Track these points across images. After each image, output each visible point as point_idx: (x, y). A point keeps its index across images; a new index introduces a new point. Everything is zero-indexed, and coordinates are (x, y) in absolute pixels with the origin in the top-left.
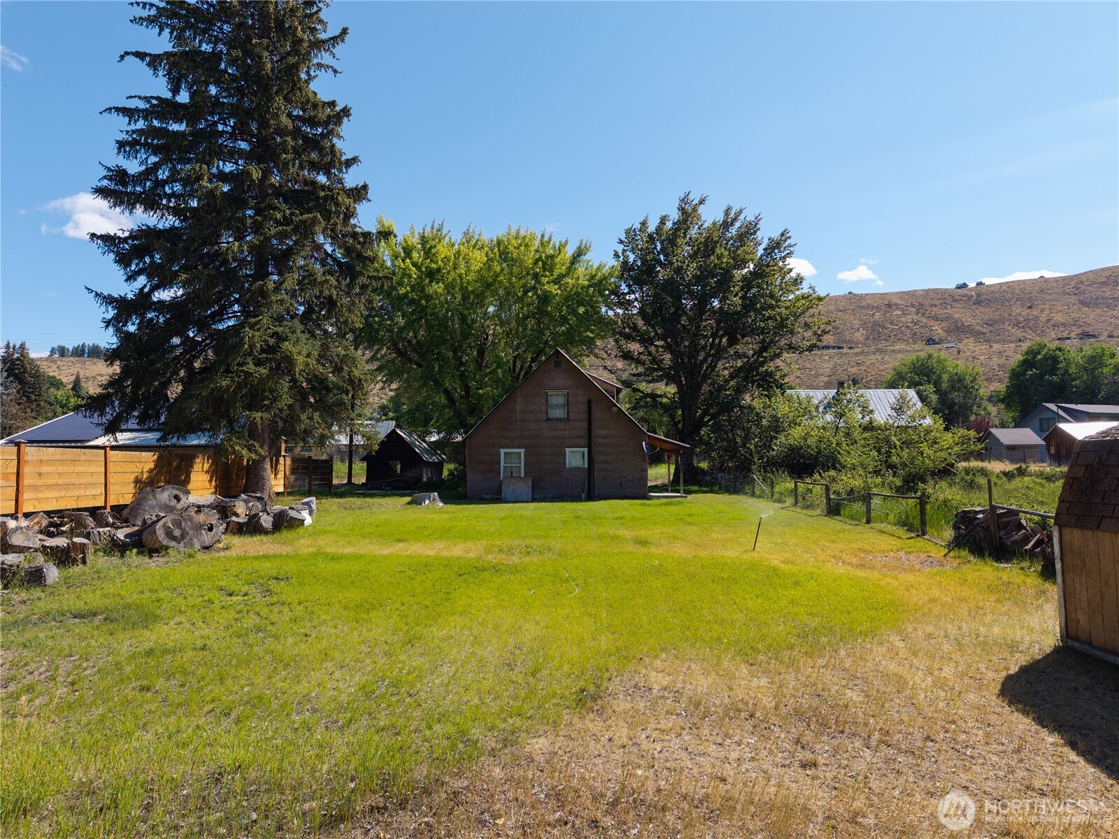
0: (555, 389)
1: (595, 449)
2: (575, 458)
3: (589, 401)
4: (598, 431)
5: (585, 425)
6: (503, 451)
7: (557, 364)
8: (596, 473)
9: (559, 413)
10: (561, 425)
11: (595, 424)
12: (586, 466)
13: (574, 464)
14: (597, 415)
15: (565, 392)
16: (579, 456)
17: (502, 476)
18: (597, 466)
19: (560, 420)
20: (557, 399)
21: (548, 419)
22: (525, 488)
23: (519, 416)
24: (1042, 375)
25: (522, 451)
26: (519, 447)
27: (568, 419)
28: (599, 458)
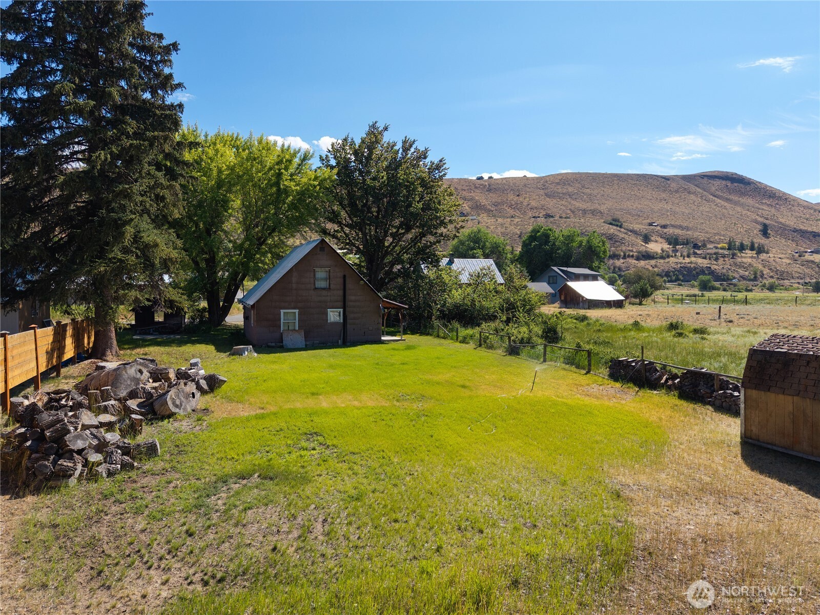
0: (321, 267)
1: (347, 309)
2: (334, 316)
3: (344, 276)
4: (350, 297)
5: (341, 293)
6: (282, 311)
7: (322, 249)
8: (348, 326)
9: (322, 284)
10: (324, 293)
11: (348, 292)
12: (342, 321)
13: (333, 320)
14: (349, 285)
15: (327, 269)
16: (337, 315)
17: (282, 329)
18: (348, 321)
19: (324, 289)
20: (321, 274)
21: (316, 288)
22: (299, 339)
23: (294, 286)
24: (541, 245)
25: (297, 311)
26: (294, 308)
27: (329, 288)
28: (350, 316)
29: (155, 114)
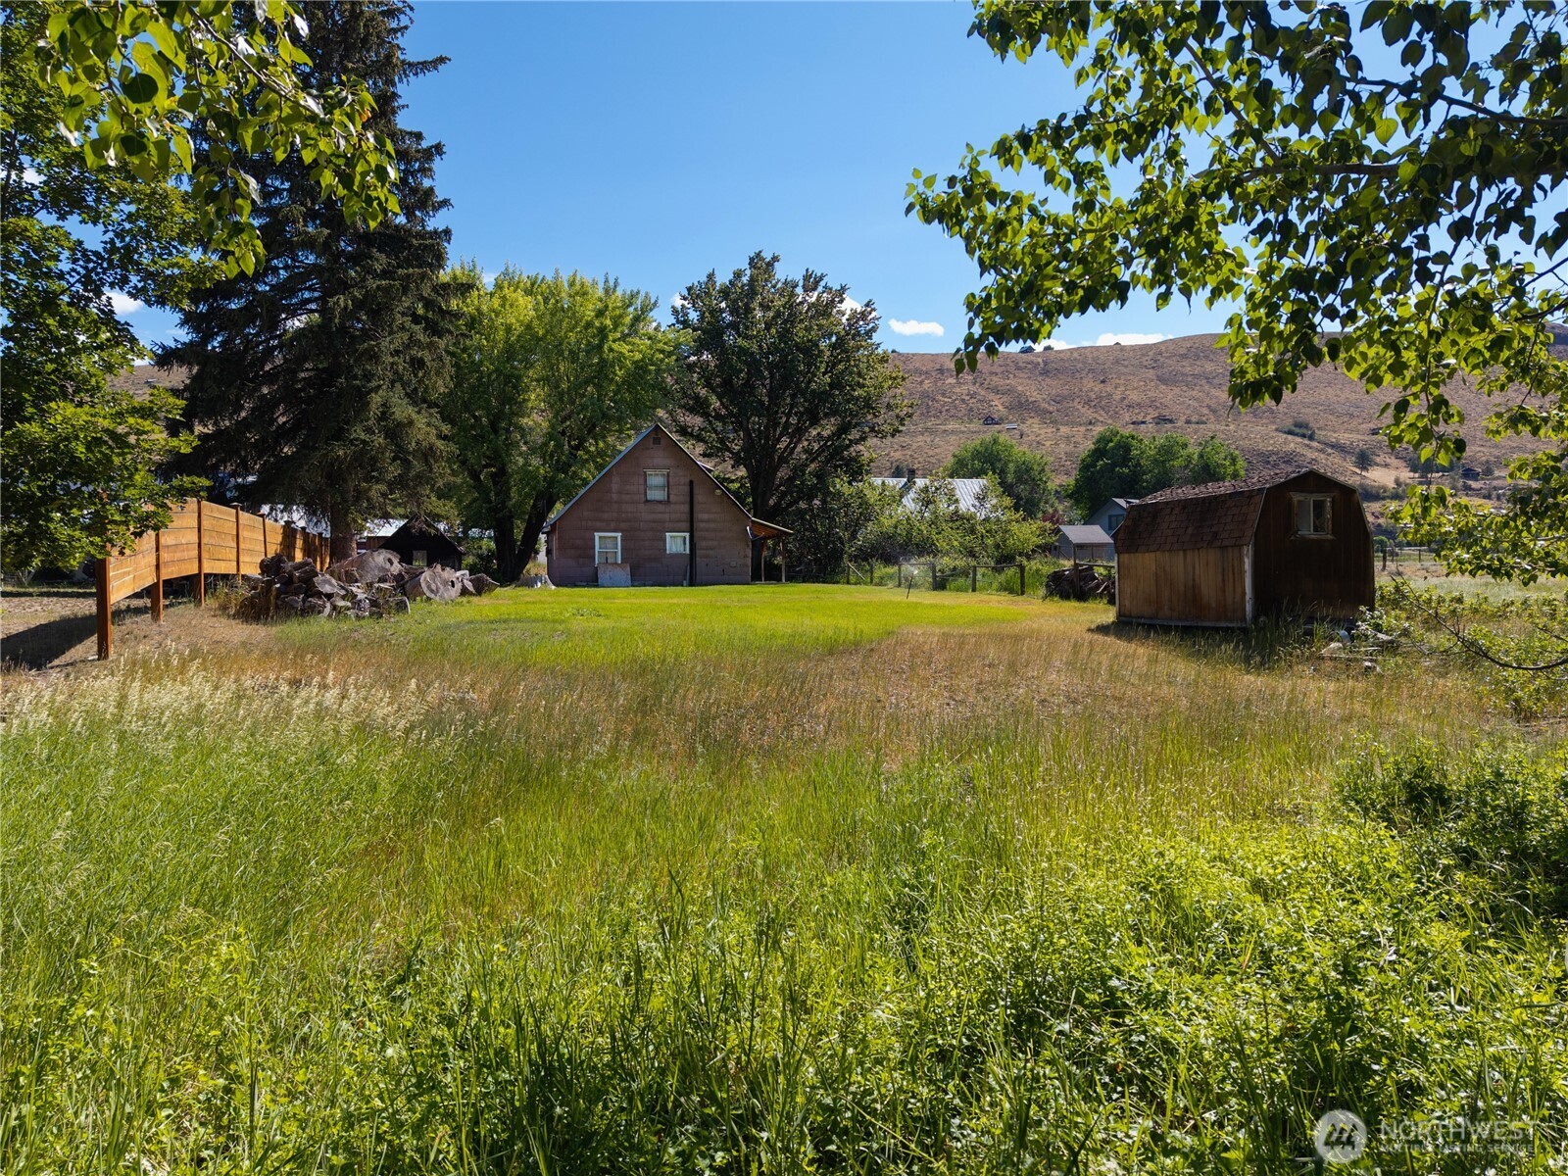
0: (655, 468)
1: (696, 534)
2: (676, 543)
3: (691, 482)
4: (699, 516)
5: (686, 508)
6: (597, 535)
7: (657, 441)
8: (698, 560)
9: (658, 495)
10: (661, 508)
11: (696, 508)
12: (688, 552)
13: (674, 550)
14: (699, 497)
15: (665, 472)
16: (680, 542)
17: (597, 562)
18: (697, 552)
19: (660, 502)
20: (656, 479)
21: (647, 501)
22: (624, 574)
23: (615, 497)
25: (619, 535)
26: (615, 531)
27: (668, 501)
28: (701, 544)
29: (411, 245)
